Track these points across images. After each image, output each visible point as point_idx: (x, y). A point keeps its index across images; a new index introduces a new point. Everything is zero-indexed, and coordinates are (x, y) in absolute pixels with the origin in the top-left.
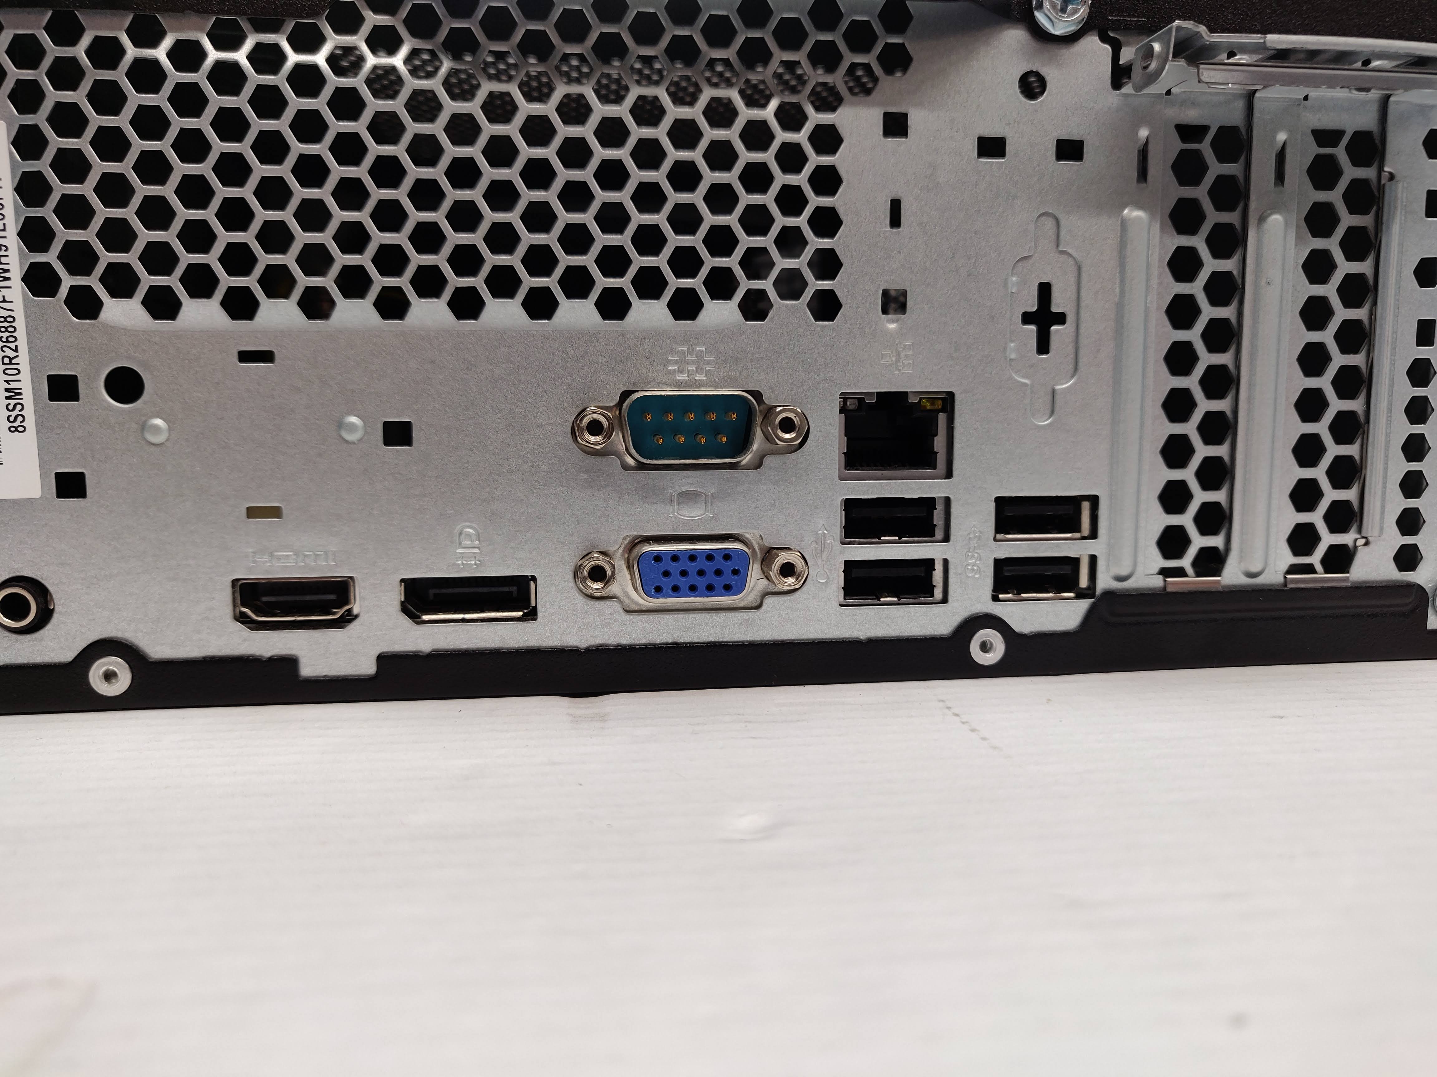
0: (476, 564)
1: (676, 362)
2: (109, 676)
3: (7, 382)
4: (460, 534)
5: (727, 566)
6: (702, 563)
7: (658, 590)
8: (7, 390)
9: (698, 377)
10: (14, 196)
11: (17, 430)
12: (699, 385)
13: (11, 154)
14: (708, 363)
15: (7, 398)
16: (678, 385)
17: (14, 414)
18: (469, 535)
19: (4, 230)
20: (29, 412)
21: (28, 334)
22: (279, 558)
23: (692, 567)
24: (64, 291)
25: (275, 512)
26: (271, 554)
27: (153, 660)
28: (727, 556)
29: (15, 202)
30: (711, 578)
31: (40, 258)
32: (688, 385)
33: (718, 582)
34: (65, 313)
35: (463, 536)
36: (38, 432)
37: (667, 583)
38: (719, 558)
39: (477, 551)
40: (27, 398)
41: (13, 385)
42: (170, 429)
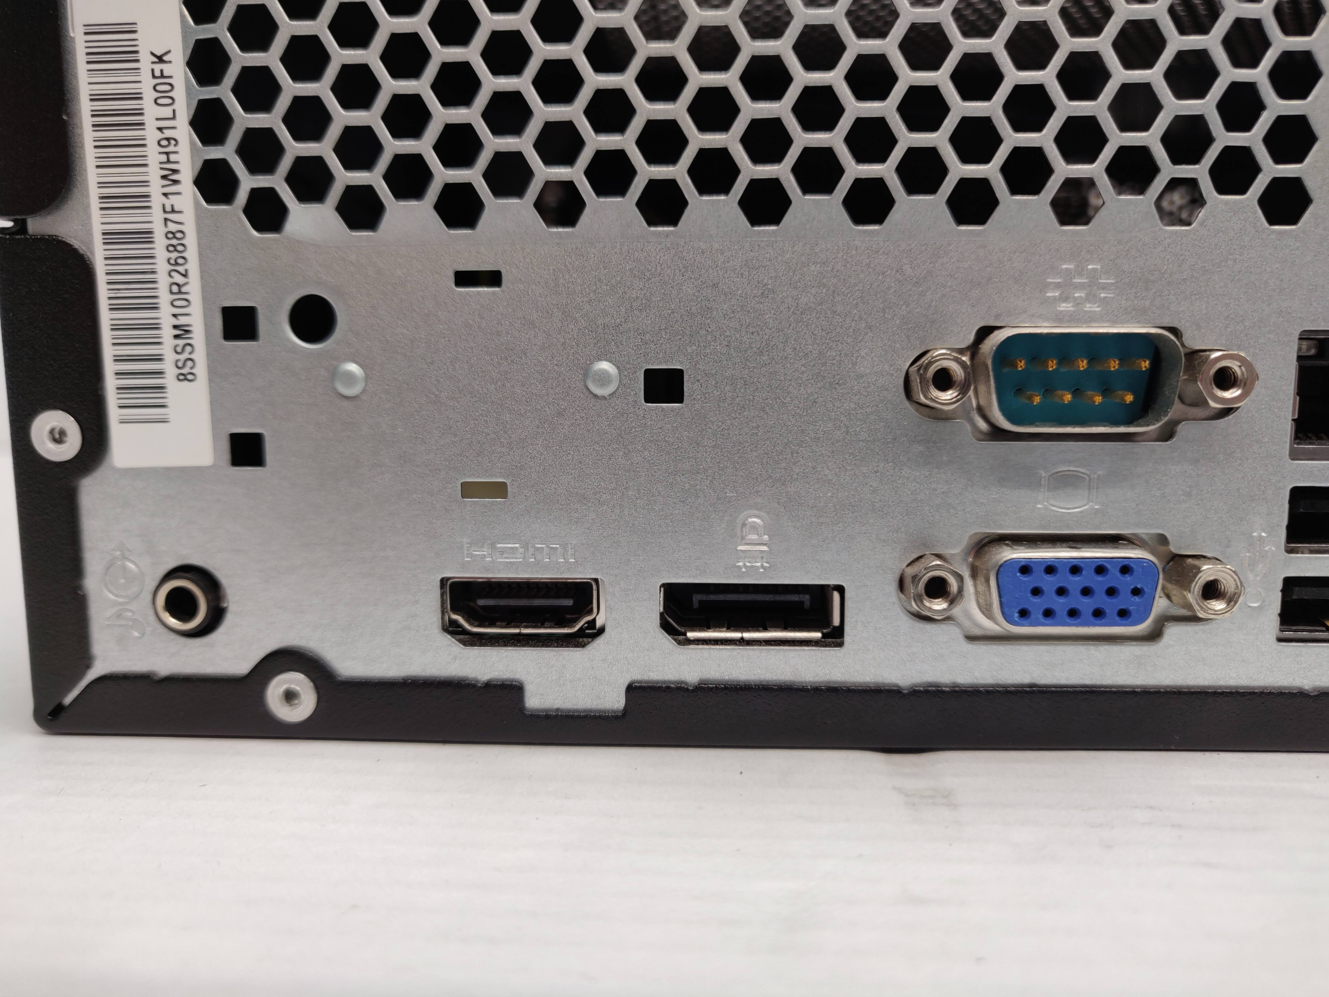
0: (762, 566)
1: (1057, 286)
2: (290, 696)
3: (175, 316)
4: (744, 525)
5: (1126, 583)
6: (1088, 578)
7: (1024, 613)
8: (175, 327)
10: (186, 73)
11: (186, 379)
12: (1092, 318)
13: (182, 16)
14: (1104, 287)
15: (176, 337)
16: (1059, 319)
17: (182, 357)
18: (754, 528)
19: (174, 118)
20: (200, 355)
21: (200, 254)
22: (502, 552)
23: (1075, 583)
24: (242, 196)
25: (499, 490)
26: (493, 546)
27: (343, 679)
28: (1126, 569)
29: (187, 80)
30: (1100, 600)
31: (215, 153)
32: (1073, 319)
33: (1111, 605)
34: (244, 226)
35: (746, 529)
36: (211, 380)
37: (1037, 605)
38: (1114, 571)
39: (765, 548)
40: (198, 337)
41: (182, 321)
42: (367, 378)
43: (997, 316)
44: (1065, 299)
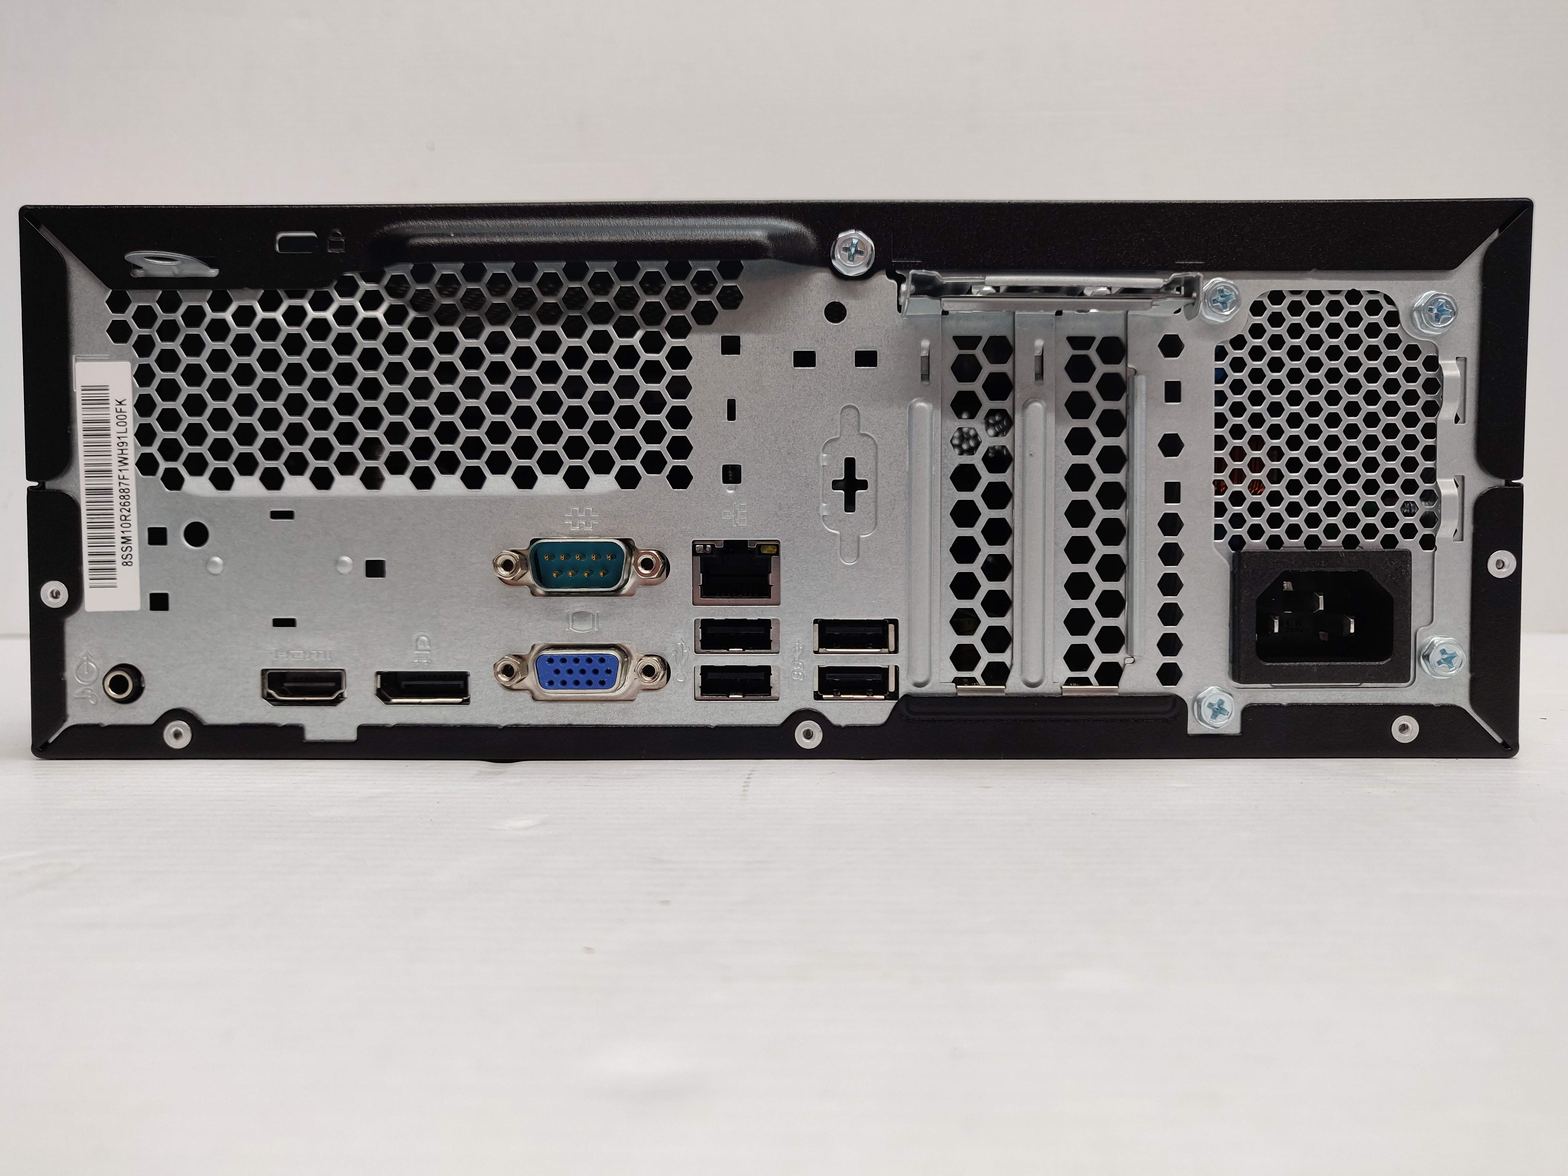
0: (427, 662)
1: (570, 518)
2: (177, 735)
3: (123, 532)
4: (417, 640)
5: (602, 667)
6: (583, 664)
7: (551, 683)
8: (122, 538)
9: (587, 529)
10: (134, 410)
11: (127, 564)
12: (587, 535)
13: (133, 383)
14: (594, 519)
15: (123, 543)
16: (572, 535)
17: (126, 553)
18: (423, 642)
19: (126, 432)
20: (135, 553)
21: (138, 500)
22: (293, 655)
23: (576, 667)
24: (161, 472)
25: (291, 623)
26: (288, 652)
27: (207, 724)
28: (602, 660)
29: (134, 414)
30: (590, 675)
31: (147, 450)
32: (579, 535)
33: (596, 679)
34: (161, 486)
35: (419, 642)
36: (141, 565)
37: (557, 678)
38: (596, 661)
39: (428, 653)
40: (135, 543)
41: (126, 534)
42: (224, 564)
43: (541, 534)
44: (574, 525)
